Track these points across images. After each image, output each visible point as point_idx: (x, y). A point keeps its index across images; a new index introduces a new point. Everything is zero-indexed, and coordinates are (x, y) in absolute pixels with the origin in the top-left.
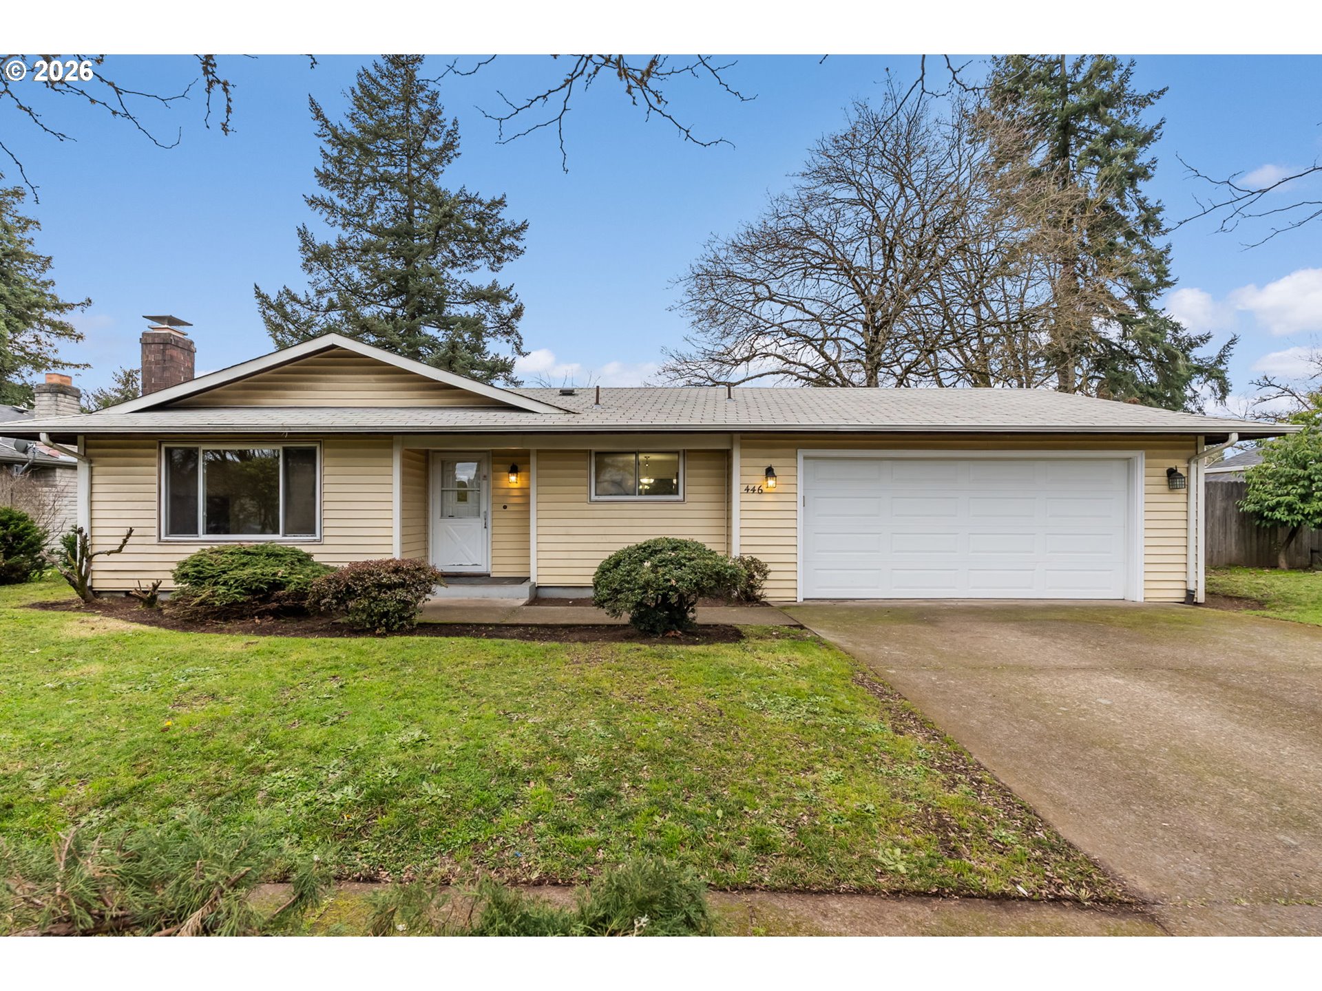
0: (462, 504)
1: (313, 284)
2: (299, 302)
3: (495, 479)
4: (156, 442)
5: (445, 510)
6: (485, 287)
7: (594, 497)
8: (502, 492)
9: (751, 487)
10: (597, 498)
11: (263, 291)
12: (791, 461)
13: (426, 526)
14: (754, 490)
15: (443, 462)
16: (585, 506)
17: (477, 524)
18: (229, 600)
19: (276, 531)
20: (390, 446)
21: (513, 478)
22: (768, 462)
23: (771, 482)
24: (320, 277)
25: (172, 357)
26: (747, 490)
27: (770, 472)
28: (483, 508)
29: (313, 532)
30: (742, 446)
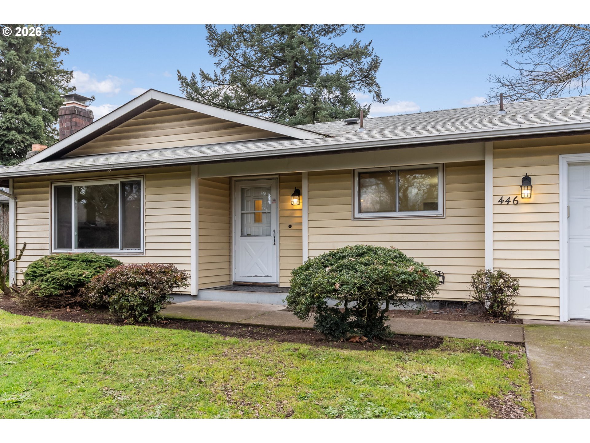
0: (257, 225)
1: (217, 64)
2: (210, 79)
3: (282, 202)
4: (49, 182)
5: (245, 229)
6: (348, 46)
7: (357, 215)
8: (288, 213)
9: (505, 199)
10: (360, 215)
11: (183, 74)
12: (552, 169)
13: (230, 243)
14: (508, 201)
15: (243, 190)
16: (349, 223)
17: (269, 241)
18: (47, 292)
19: (117, 247)
20: (188, 176)
21: (295, 200)
22: (524, 171)
23: (526, 192)
24: (222, 58)
25: (76, 123)
26: (501, 201)
27: (527, 181)
28: (273, 228)
29: (138, 246)
30: (495, 156)
